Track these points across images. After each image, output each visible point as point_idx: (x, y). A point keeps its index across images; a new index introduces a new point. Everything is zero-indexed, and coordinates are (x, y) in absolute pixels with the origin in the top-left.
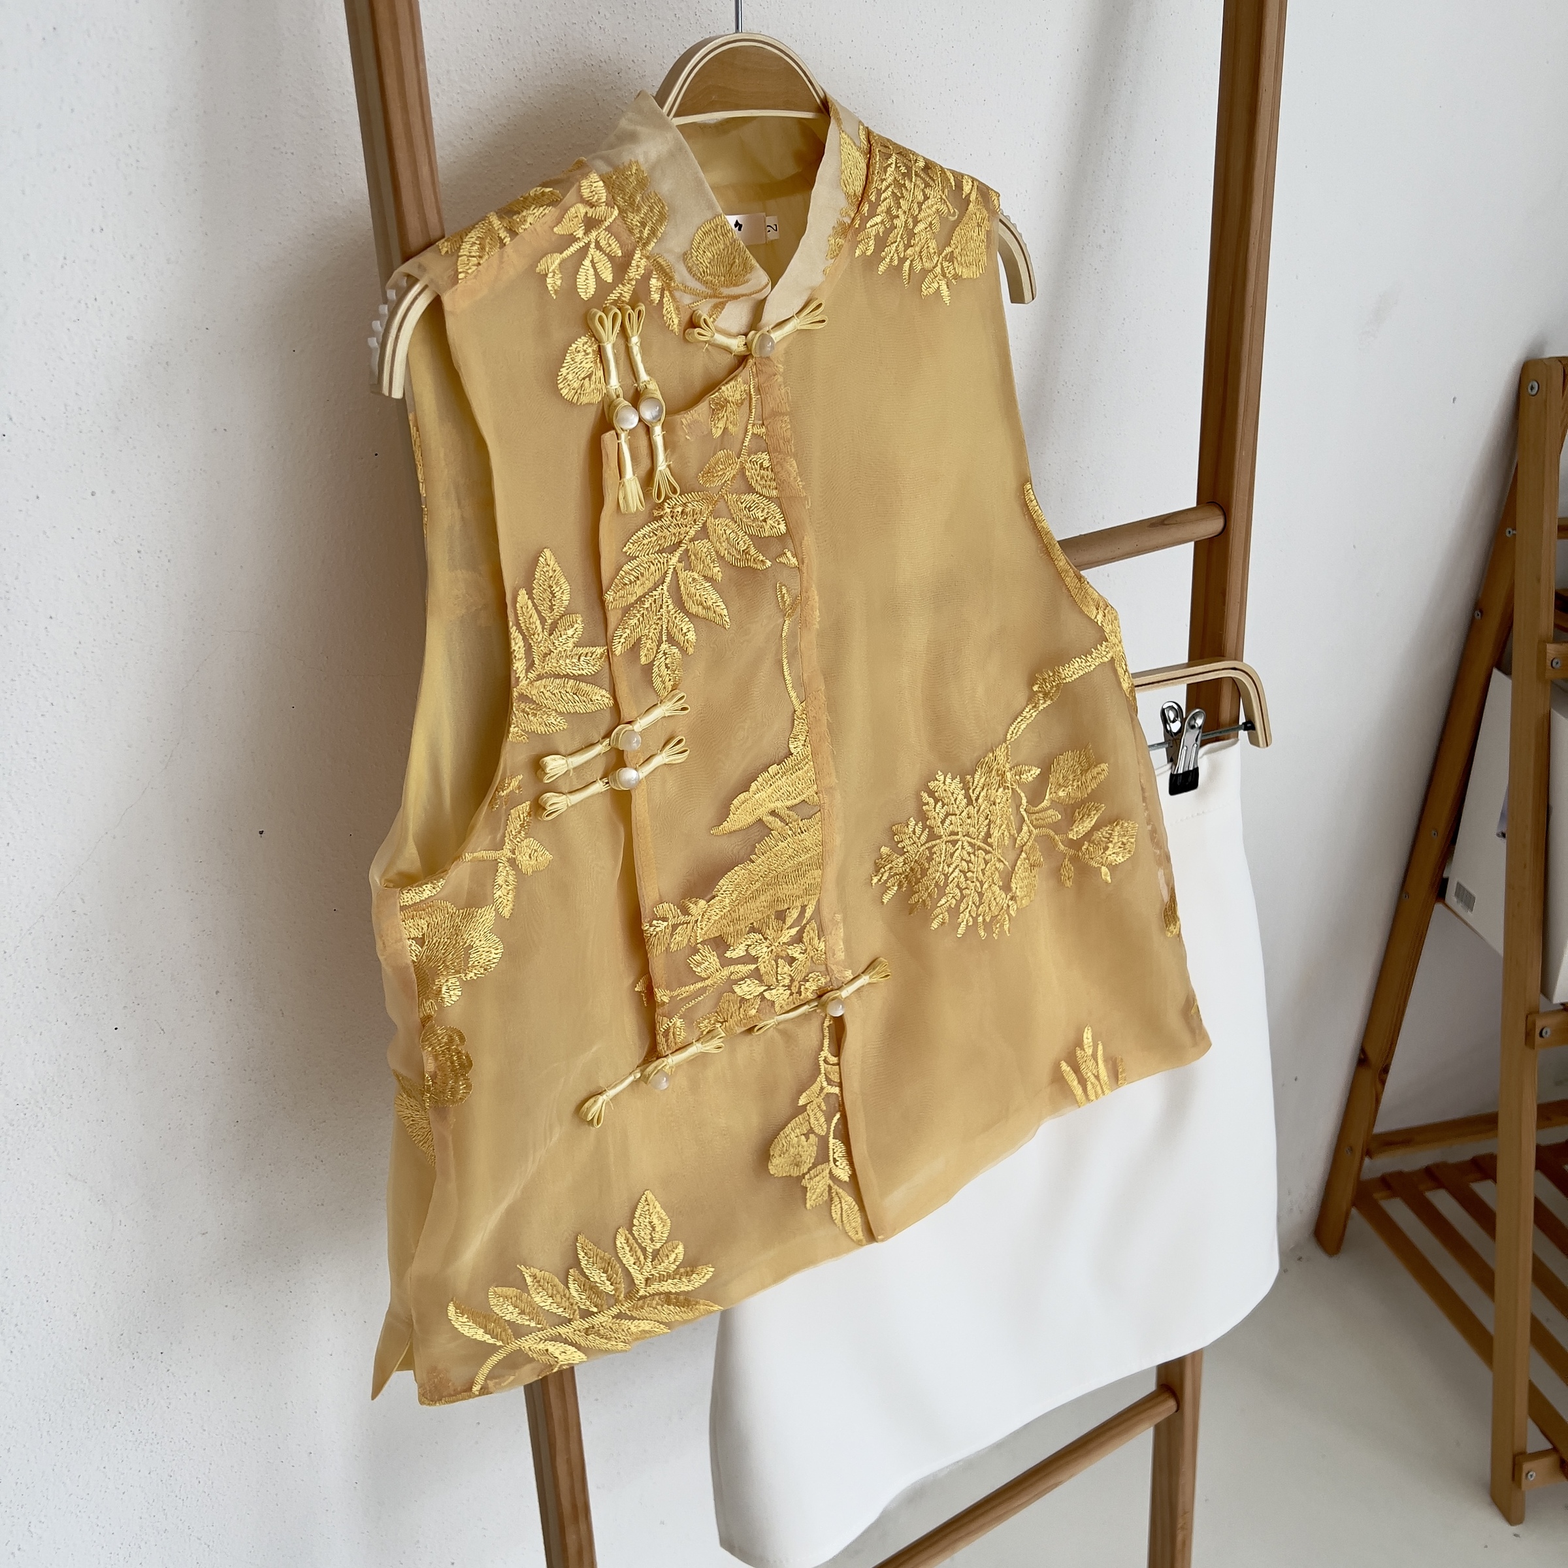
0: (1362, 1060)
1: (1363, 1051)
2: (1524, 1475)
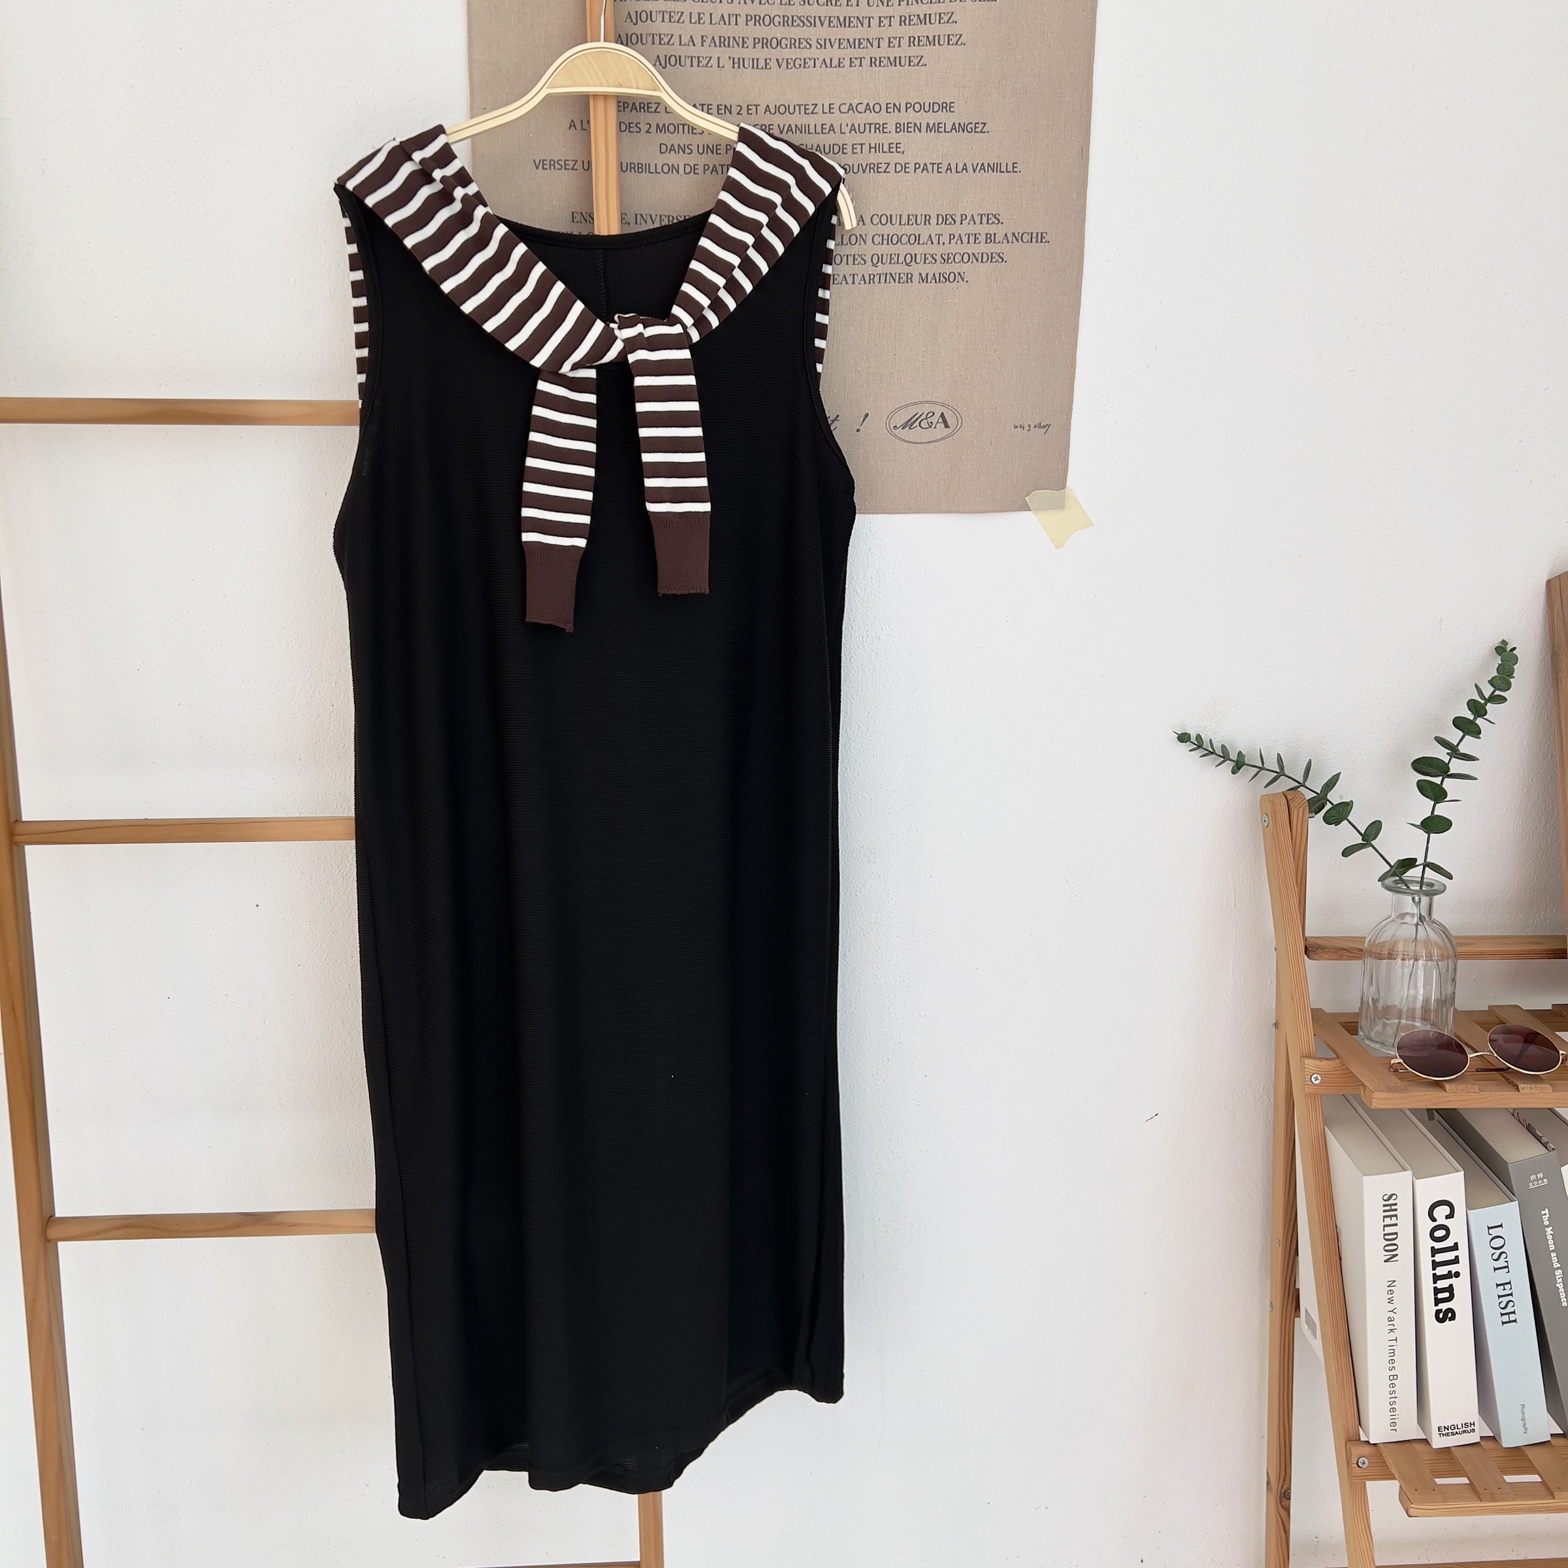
0: (1270, 1489)
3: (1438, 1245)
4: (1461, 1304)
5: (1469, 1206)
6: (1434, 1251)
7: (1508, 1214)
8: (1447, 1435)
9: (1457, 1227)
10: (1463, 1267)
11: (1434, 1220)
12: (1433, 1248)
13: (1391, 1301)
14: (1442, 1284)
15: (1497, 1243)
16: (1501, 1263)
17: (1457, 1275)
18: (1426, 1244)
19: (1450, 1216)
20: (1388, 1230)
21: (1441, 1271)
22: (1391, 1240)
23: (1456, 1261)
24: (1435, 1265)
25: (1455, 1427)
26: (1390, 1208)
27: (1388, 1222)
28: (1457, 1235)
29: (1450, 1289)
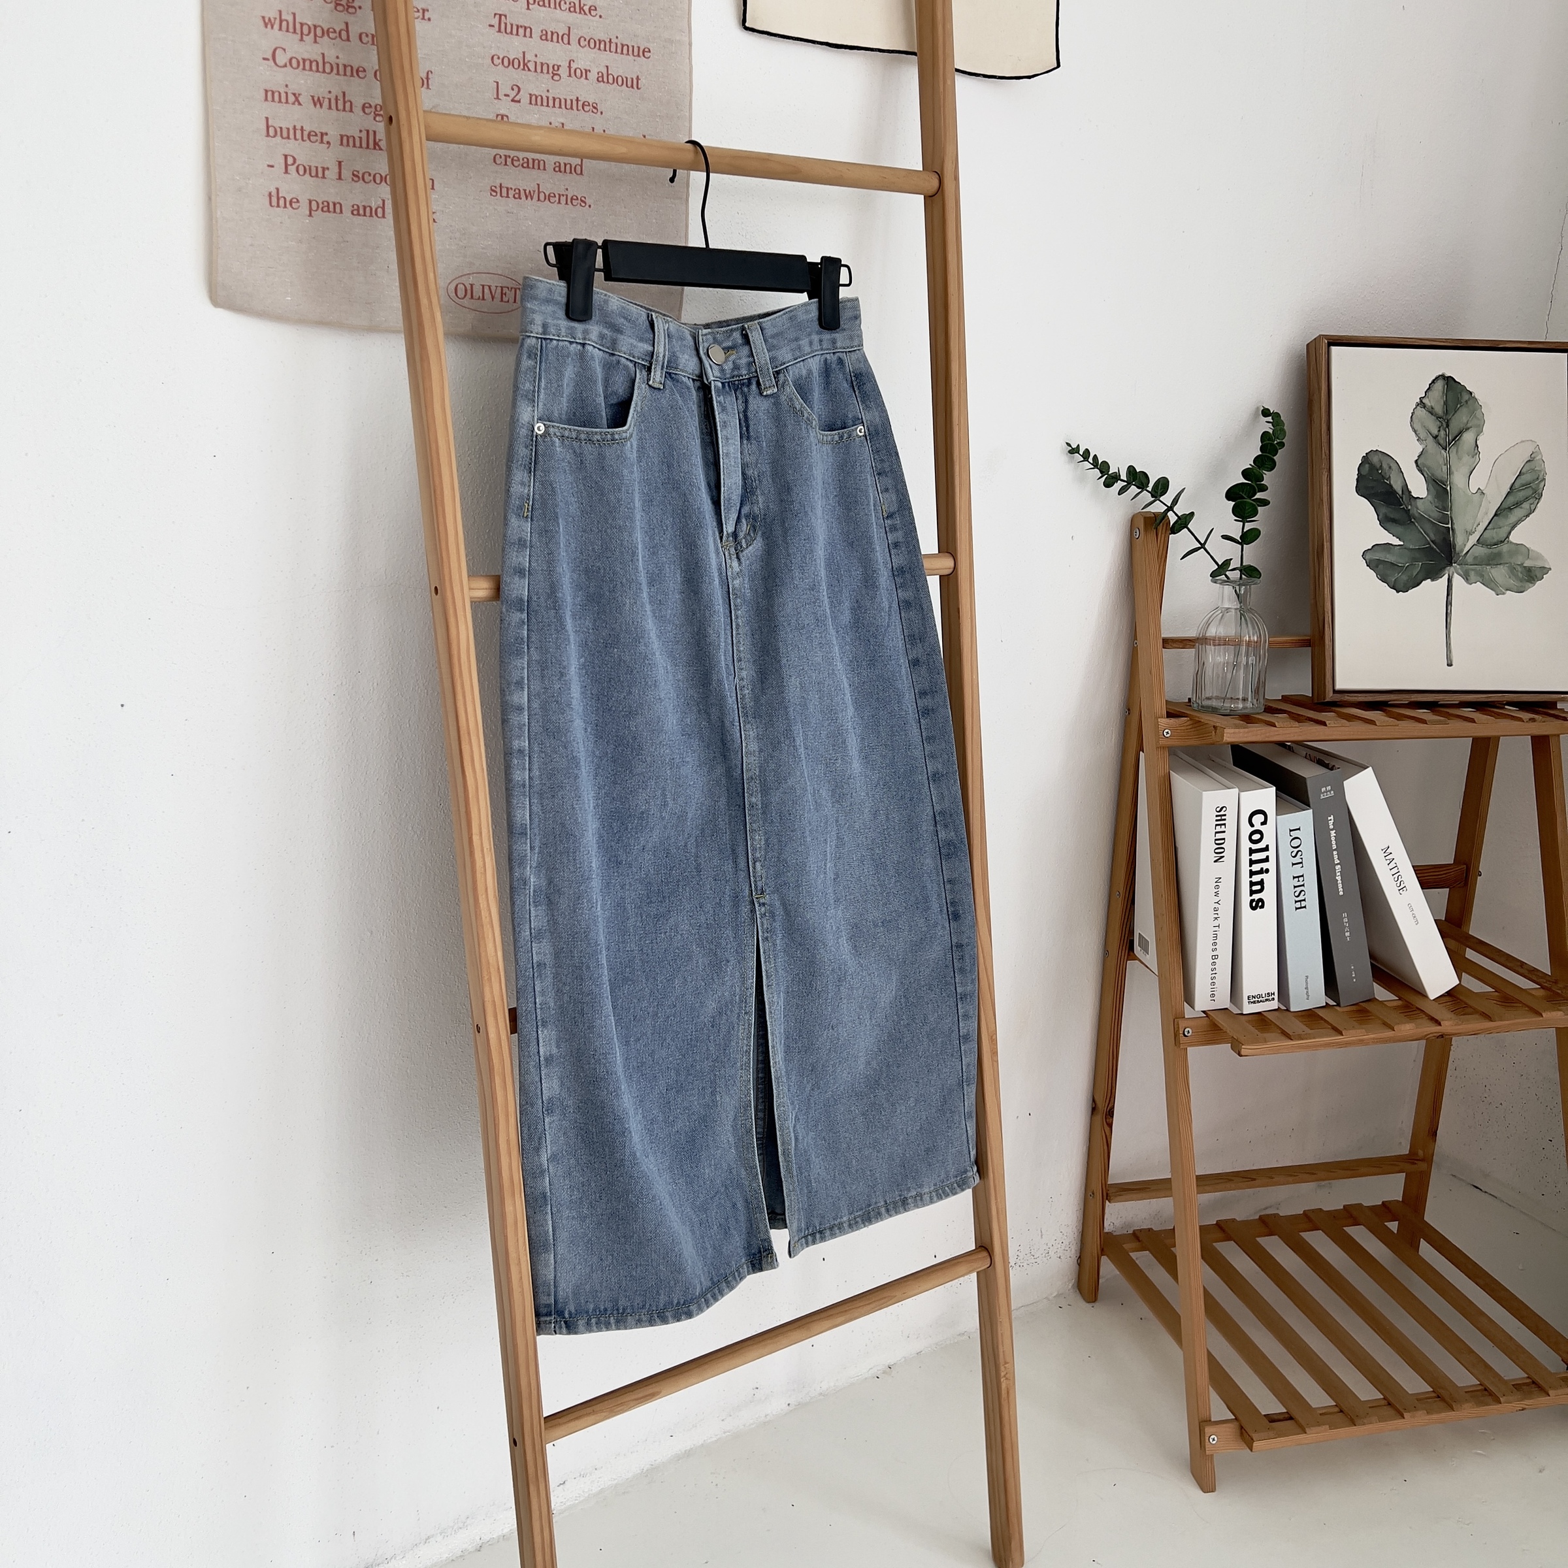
0: (1094, 1109)
1: (1094, 1101)
2: (1207, 1441)
3: (1254, 847)
6: (1251, 851)
7: (1304, 819)
8: (1254, 1002)
9: (1268, 831)
10: (1271, 865)
12: (1250, 849)
13: (1217, 894)
14: (1256, 878)
15: (1296, 843)
16: (1297, 859)
17: (1267, 871)
18: (1246, 845)
19: (1264, 822)
20: (1219, 836)
22: (1220, 843)
23: (1267, 860)
24: (1252, 862)
25: (1261, 996)
26: (1221, 819)
27: (1219, 829)
29: (1261, 883)
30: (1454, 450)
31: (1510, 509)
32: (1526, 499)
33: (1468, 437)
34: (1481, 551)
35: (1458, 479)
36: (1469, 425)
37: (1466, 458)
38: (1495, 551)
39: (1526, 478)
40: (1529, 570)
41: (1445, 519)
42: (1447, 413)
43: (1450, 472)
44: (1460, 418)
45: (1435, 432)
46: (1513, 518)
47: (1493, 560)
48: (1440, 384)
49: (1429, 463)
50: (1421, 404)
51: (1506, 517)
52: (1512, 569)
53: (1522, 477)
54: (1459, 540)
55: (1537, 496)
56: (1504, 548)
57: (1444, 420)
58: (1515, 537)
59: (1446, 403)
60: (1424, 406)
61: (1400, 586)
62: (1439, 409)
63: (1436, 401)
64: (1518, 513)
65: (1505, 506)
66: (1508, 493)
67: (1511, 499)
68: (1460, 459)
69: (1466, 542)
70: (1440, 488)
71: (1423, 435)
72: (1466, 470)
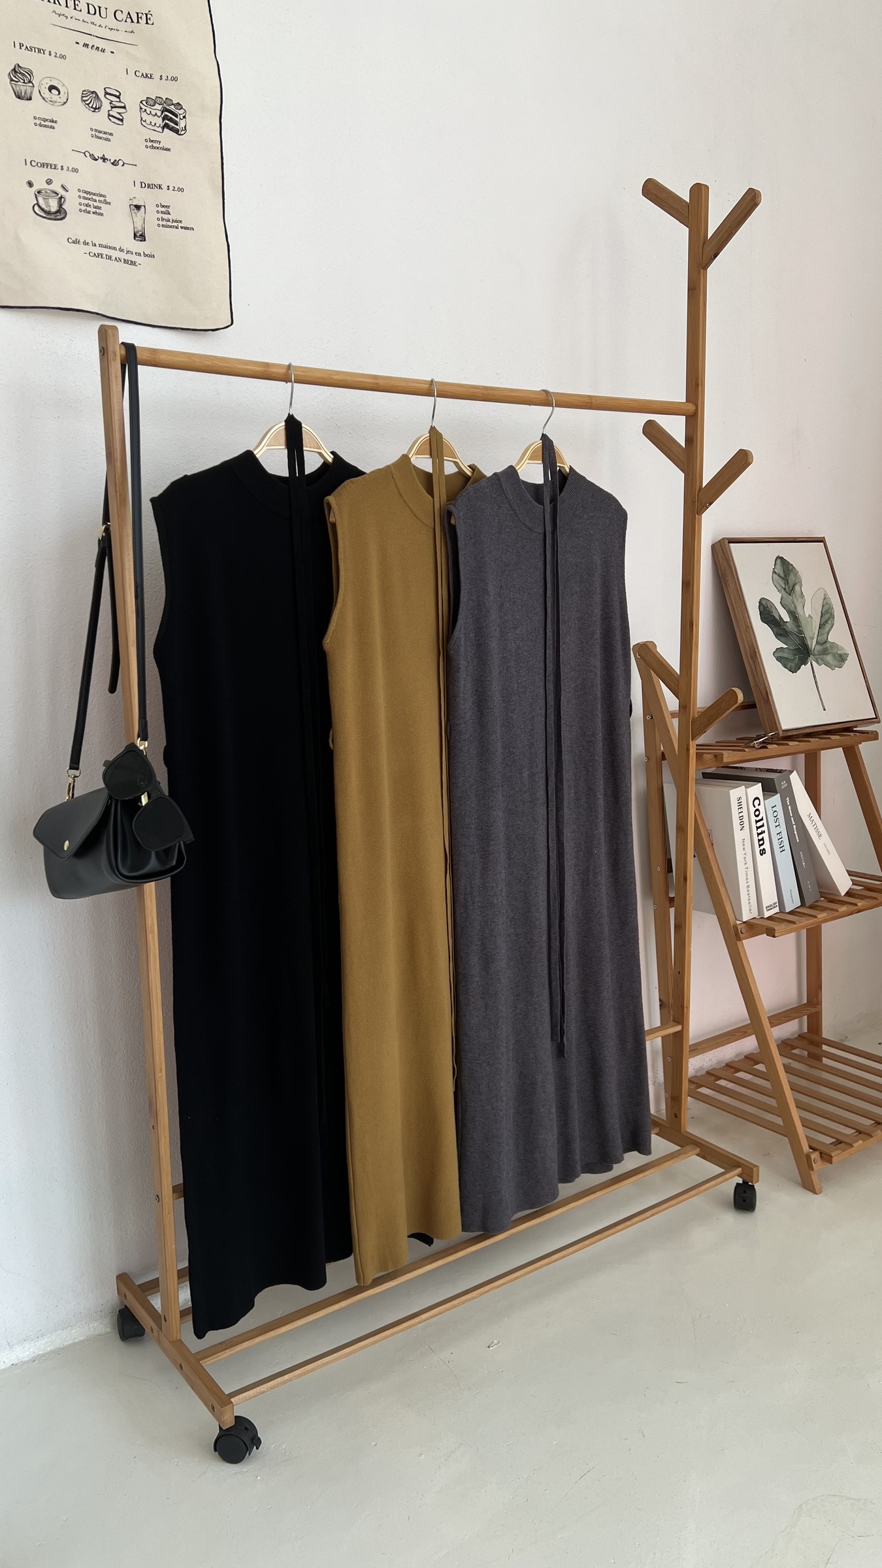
3: (758, 819)
4: (767, 846)
5: (764, 799)
6: (757, 822)
7: (776, 799)
8: (769, 910)
9: (761, 808)
10: (765, 829)
11: (755, 807)
13: (742, 849)
14: (760, 837)
15: (775, 814)
16: (777, 824)
17: (764, 832)
18: (754, 818)
19: (759, 805)
20: (741, 815)
21: (759, 831)
22: (741, 818)
23: (763, 826)
24: (757, 828)
25: (771, 905)
26: (740, 804)
27: (740, 811)
28: (762, 814)
29: (762, 839)
30: (794, 595)
31: (824, 624)
32: (829, 619)
33: (797, 588)
34: (819, 648)
35: (799, 610)
36: (796, 581)
37: (800, 600)
38: (825, 647)
39: (826, 607)
40: (840, 655)
41: (801, 632)
42: (786, 577)
43: (796, 608)
44: (792, 579)
45: (784, 586)
46: (827, 630)
47: (825, 652)
48: (779, 561)
49: (785, 603)
50: (774, 572)
51: (824, 629)
52: (834, 656)
53: (824, 607)
54: (809, 643)
55: (832, 616)
56: (828, 645)
57: (785, 579)
58: (829, 640)
59: (784, 571)
60: (776, 573)
61: (793, 670)
62: (782, 575)
63: (779, 570)
64: (828, 626)
65: (822, 623)
66: (821, 616)
67: (823, 620)
68: (797, 600)
69: (812, 644)
70: (793, 615)
71: (779, 588)
72: (801, 605)
